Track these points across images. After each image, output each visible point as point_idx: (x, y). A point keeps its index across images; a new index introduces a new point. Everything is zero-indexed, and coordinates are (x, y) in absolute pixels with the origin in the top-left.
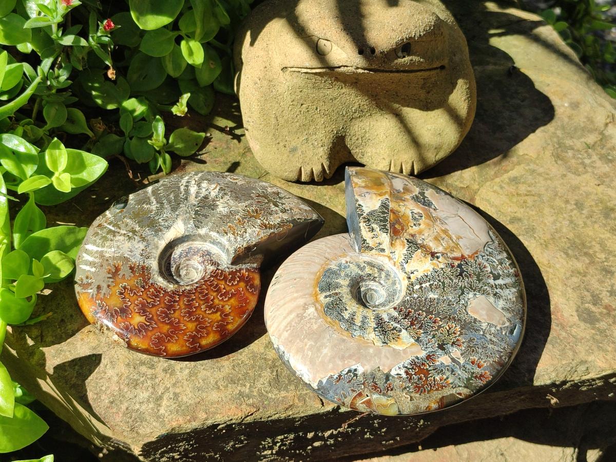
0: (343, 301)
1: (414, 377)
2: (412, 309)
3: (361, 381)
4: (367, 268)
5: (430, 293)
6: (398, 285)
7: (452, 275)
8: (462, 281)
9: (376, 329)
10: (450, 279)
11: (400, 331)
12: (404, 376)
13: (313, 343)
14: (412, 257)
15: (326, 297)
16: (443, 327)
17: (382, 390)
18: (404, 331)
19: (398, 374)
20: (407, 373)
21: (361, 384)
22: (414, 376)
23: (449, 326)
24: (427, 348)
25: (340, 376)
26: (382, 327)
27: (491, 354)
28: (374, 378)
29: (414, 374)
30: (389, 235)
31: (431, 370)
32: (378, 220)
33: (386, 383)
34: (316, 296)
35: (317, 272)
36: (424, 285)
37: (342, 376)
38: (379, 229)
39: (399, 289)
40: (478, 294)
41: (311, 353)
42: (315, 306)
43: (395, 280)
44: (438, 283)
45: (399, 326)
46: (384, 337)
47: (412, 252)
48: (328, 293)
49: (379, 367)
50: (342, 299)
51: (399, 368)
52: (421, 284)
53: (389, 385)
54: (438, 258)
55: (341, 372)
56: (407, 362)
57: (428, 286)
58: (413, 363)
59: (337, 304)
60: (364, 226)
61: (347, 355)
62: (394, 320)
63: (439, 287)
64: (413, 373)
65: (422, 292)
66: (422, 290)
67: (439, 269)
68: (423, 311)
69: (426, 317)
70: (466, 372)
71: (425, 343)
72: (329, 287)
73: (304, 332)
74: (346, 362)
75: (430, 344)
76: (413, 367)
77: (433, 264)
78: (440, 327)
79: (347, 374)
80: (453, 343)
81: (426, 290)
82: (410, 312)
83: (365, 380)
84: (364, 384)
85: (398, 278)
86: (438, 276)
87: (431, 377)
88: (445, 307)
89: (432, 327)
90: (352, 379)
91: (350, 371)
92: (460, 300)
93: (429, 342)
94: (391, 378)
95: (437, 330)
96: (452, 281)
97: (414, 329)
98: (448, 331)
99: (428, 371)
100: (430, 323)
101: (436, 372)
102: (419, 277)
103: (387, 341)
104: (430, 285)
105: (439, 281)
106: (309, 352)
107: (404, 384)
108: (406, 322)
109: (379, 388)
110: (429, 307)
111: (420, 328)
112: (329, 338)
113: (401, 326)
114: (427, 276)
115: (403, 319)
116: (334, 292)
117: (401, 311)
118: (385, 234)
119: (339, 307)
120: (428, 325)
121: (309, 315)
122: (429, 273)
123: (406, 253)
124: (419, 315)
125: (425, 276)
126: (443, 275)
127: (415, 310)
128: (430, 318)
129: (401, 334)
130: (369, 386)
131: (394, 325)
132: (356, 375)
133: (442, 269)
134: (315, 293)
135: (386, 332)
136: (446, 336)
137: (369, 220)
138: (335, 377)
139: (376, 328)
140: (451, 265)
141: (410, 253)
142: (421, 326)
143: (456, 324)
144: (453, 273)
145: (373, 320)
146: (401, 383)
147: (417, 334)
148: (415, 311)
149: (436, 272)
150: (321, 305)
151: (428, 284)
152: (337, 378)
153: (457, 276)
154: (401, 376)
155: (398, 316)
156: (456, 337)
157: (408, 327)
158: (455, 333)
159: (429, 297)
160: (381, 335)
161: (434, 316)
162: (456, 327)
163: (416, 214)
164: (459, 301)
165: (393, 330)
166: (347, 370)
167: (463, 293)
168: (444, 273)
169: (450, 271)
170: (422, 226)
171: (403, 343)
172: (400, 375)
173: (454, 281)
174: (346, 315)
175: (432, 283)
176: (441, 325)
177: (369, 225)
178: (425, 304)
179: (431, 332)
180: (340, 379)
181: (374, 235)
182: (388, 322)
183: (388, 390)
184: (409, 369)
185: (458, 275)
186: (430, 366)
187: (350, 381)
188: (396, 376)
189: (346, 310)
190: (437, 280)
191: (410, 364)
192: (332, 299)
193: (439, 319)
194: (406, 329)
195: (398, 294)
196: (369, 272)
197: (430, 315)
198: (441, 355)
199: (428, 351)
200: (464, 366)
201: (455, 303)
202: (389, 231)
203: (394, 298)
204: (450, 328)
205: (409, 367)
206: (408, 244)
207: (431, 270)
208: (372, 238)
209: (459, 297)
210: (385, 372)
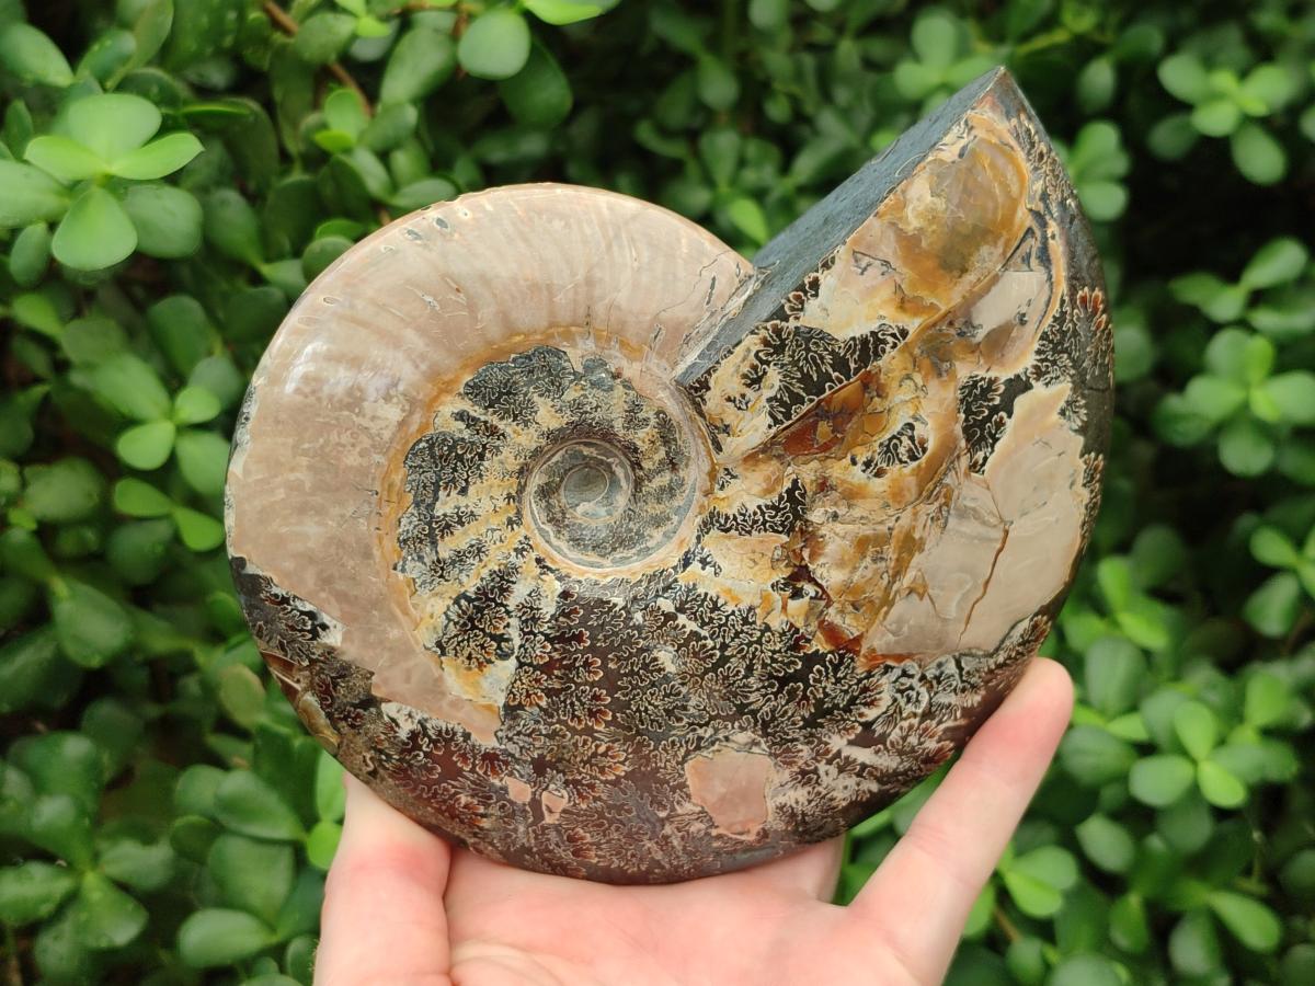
0: (486, 463)
1: (418, 755)
2: (593, 638)
3: (313, 654)
4: (647, 429)
5: (670, 648)
6: (658, 535)
7: (764, 665)
8: (764, 696)
9: (463, 602)
10: (750, 669)
11: (504, 656)
12: (403, 734)
13: (308, 485)
14: (749, 533)
15: (461, 416)
16: (595, 739)
17: (336, 706)
18: (512, 663)
19: (393, 720)
20: (414, 736)
21: (307, 656)
22: (422, 754)
23: (608, 749)
24: (510, 739)
25: (285, 600)
26: (479, 610)
27: (633, 856)
28: (342, 677)
29: (424, 752)
30: (774, 430)
31: (467, 779)
32: (800, 369)
33: (355, 706)
34: (442, 392)
35: (518, 334)
36: (682, 619)
37: (289, 604)
38: (771, 393)
39: (649, 544)
40: (764, 746)
41: (283, 496)
42: (411, 413)
43: (669, 519)
44: (714, 648)
45: (517, 642)
46: (456, 636)
47: (764, 523)
48: (476, 412)
49: (372, 674)
50: (488, 455)
51: (410, 716)
52: (681, 609)
53: (358, 716)
54: (797, 594)
55: (295, 597)
56: (436, 723)
57: (688, 630)
58: (445, 738)
59: (460, 458)
60: (749, 350)
61: (340, 586)
62: (526, 621)
63: (704, 659)
64: (424, 748)
65: (659, 628)
66: (664, 624)
67: (758, 623)
68: (604, 666)
69: (592, 685)
70: (536, 838)
71: (518, 729)
72: (498, 398)
73: (321, 441)
74: (323, 595)
75: (526, 739)
76: (438, 741)
77: (765, 598)
78: (589, 731)
79: (302, 613)
80: (576, 783)
81: (673, 633)
82: (579, 638)
83: (322, 658)
84: (312, 662)
85: (680, 522)
86: (737, 634)
87: (453, 787)
88: (656, 707)
89: (574, 716)
90: (300, 631)
91: (312, 615)
92: (707, 724)
93: (529, 735)
94: (373, 710)
95: (574, 731)
96: (746, 677)
97: (537, 681)
98: (595, 755)
99: (460, 772)
100: (583, 704)
101: (473, 790)
102: (701, 590)
103: (450, 649)
104: (694, 634)
105: (724, 647)
106: (282, 490)
107: (386, 744)
108: (541, 651)
109: (332, 697)
110: (626, 675)
111: (549, 692)
112: (348, 514)
113: (521, 646)
114: (715, 608)
115: (546, 636)
116: (494, 420)
117: (567, 615)
118: (770, 421)
119: (455, 470)
120: (572, 704)
121: (373, 418)
122: (729, 608)
123: (751, 511)
124: (587, 664)
125: (715, 603)
126: (750, 644)
127: (592, 645)
128: (596, 697)
129: (498, 662)
130: (318, 674)
131: (510, 630)
132: (315, 635)
133: (768, 628)
134: (449, 383)
135: (474, 627)
136: (578, 759)
137: (779, 350)
138: (275, 590)
139: (469, 600)
140: (798, 640)
141: (755, 522)
142: (557, 692)
143: (626, 759)
144: (774, 660)
145: (485, 573)
146: (383, 737)
147: (528, 696)
148: (592, 649)
149: (745, 621)
150: (423, 427)
151: (692, 626)
152: (276, 596)
153: (771, 676)
154: (397, 729)
155: (548, 617)
156: (596, 778)
157: (530, 665)
158: (602, 771)
159: (655, 653)
160: (456, 624)
161: (609, 699)
162: (623, 763)
163: (912, 438)
164: (701, 726)
165: (493, 638)
166: (308, 607)
167: (732, 719)
168: (759, 642)
169: (774, 652)
170: (878, 485)
171: (476, 685)
172: (397, 725)
173: (751, 680)
174: (446, 505)
175: (704, 633)
176: (597, 732)
177: (763, 362)
178: (627, 659)
179: (559, 722)
180: (280, 603)
181: (743, 396)
182: (508, 612)
183: (345, 719)
184: (425, 734)
185: (777, 678)
186: (473, 771)
187: (293, 628)
188: (386, 719)
189: (464, 491)
190: (720, 639)
191: (440, 731)
192: (466, 434)
193: (610, 718)
194: (521, 665)
195: (634, 551)
196: (639, 443)
197: (604, 692)
198: (522, 776)
199: (503, 747)
200: (544, 828)
201: (686, 720)
202: (787, 423)
203: (614, 549)
204: (605, 754)
205: (431, 732)
206: (781, 498)
207: (744, 606)
208: (729, 399)
209: (712, 718)
210: (374, 692)
